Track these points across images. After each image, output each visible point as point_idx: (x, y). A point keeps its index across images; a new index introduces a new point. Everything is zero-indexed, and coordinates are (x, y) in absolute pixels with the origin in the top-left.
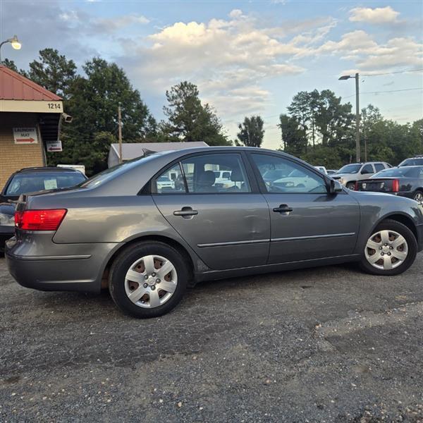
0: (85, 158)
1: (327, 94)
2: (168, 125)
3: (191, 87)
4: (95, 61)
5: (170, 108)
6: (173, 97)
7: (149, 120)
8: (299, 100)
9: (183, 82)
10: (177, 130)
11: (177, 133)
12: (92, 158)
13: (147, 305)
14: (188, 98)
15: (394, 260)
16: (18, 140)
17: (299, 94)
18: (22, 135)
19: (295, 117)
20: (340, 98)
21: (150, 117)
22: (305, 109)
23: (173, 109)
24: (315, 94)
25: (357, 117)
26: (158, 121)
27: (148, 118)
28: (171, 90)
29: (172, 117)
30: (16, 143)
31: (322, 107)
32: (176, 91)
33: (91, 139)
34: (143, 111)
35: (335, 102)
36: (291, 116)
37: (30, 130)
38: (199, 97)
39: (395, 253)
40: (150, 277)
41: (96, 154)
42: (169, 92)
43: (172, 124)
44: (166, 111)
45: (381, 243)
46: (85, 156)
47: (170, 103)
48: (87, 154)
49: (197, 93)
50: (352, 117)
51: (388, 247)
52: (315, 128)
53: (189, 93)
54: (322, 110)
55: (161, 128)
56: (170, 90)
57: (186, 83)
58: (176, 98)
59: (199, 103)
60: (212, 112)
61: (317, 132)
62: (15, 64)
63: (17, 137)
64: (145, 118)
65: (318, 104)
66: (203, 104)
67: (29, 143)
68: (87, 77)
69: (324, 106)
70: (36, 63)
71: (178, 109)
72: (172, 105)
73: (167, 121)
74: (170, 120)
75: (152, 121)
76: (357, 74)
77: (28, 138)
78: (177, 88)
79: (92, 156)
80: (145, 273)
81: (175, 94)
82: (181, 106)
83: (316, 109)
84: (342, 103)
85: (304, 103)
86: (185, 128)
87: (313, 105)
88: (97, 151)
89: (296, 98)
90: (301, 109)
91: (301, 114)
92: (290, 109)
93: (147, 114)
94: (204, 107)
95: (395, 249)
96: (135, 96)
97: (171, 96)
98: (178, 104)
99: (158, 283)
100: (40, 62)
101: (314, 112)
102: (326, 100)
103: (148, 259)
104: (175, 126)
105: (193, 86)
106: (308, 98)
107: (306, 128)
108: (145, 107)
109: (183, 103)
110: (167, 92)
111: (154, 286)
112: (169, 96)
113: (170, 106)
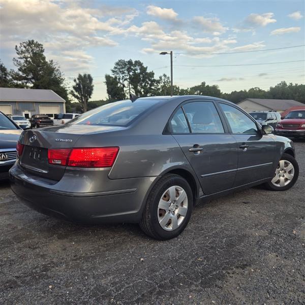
1: (138, 63)
2: (18, 74)
3: (38, 45)
5: (19, 60)
6: (22, 51)
8: (119, 65)
9: (31, 40)
10: (25, 78)
11: (26, 81)
13: (170, 228)
14: (35, 54)
15: (286, 180)
17: (119, 61)
19: (116, 77)
20: (147, 67)
22: (124, 73)
23: (22, 61)
24: (130, 62)
25: (158, 82)
26: (8, 70)
28: (20, 45)
29: (21, 68)
31: (135, 72)
32: (25, 47)
35: (143, 70)
36: (113, 76)
38: (45, 54)
39: (286, 175)
40: (172, 204)
42: (18, 47)
43: (21, 73)
44: (15, 62)
45: (279, 169)
47: (19, 56)
49: (42, 51)
50: (154, 81)
51: (283, 171)
52: (131, 87)
53: (36, 50)
54: (135, 74)
55: (12, 76)
56: (19, 45)
57: (33, 41)
58: (25, 53)
59: (44, 58)
60: (54, 66)
61: (132, 89)
65: (132, 69)
66: (47, 60)
69: (137, 72)
71: (26, 61)
72: (21, 58)
74: (20, 70)
76: (171, 52)
78: (25, 44)
80: (170, 201)
81: (24, 49)
82: (28, 59)
83: (131, 73)
84: (148, 71)
85: (122, 68)
86: (33, 78)
87: (129, 70)
89: (117, 64)
90: (121, 72)
91: (121, 76)
92: (113, 71)
94: (49, 62)
95: (287, 172)
97: (20, 50)
98: (26, 58)
99: (176, 209)
101: (130, 75)
102: (138, 68)
103: (172, 189)
104: (24, 75)
105: (40, 45)
106: (126, 65)
107: (124, 86)
109: (31, 57)
110: (16, 46)
111: (174, 212)
112: (18, 50)
113: (19, 58)
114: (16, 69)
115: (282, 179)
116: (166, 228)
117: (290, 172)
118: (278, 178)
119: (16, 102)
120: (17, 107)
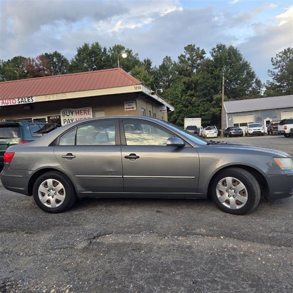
0: (206, 113)
2: (272, 84)
4: (218, 47)
6: (277, 62)
7: (256, 82)
10: (280, 86)
11: (280, 89)
12: (210, 113)
13: (50, 206)
16: (126, 109)
18: (129, 105)
21: (257, 80)
23: (277, 70)
27: (255, 80)
29: (275, 77)
30: (125, 110)
32: (280, 56)
33: (211, 100)
34: (251, 75)
37: (132, 102)
40: (51, 191)
41: (213, 109)
42: (274, 58)
43: (276, 82)
44: (270, 74)
45: (227, 187)
46: (206, 111)
48: (208, 110)
51: (233, 191)
57: (289, 49)
58: (280, 62)
62: (171, 58)
63: (126, 106)
64: (253, 80)
67: (132, 109)
68: (212, 59)
70: (182, 55)
71: (281, 70)
73: (271, 80)
74: (274, 79)
75: (258, 83)
77: (131, 107)
78: (281, 54)
79: (211, 111)
80: (48, 188)
81: (279, 59)
88: (214, 108)
93: (254, 77)
95: (238, 193)
96: (246, 66)
97: (275, 61)
100: (184, 54)
103: (50, 181)
108: (253, 72)
109: (287, 65)
110: (272, 58)
112: (273, 62)
113: (275, 68)
115: (232, 199)
119: (258, 111)
120: (259, 115)
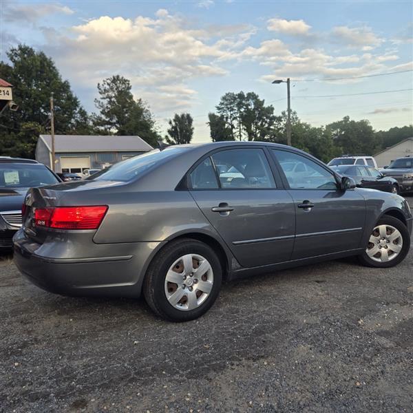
0: (10, 149)
1: (252, 96)
2: (100, 118)
3: (124, 81)
4: (20, 48)
5: (102, 101)
6: (105, 90)
7: (80, 112)
8: (227, 100)
9: (115, 75)
10: (108, 123)
11: (109, 126)
12: (17, 150)
13: (186, 308)
14: (120, 92)
15: (391, 253)
17: (227, 95)
19: (222, 116)
20: (264, 101)
21: (81, 109)
22: (232, 110)
23: (105, 102)
24: (241, 96)
25: (279, 119)
26: (89, 114)
27: (78, 109)
28: (103, 83)
29: (104, 110)
31: (247, 108)
32: (108, 84)
33: (16, 129)
34: (73, 102)
35: (259, 104)
36: (219, 115)
38: (132, 92)
39: (391, 247)
40: (188, 277)
41: (22, 145)
42: (101, 85)
43: (103, 117)
44: (97, 104)
45: (379, 237)
46: (9, 147)
47: (101, 96)
48: (12, 145)
49: (129, 88)
50: (274, 118)
51: (385, 240)
52: (242, 127)
53: (122, 87)
54: (248, 110)
55: (93, 121)
56: (101, 83)
57: (118, 76)
58: (108, 91)
59: (131, 97)
60: (145, 107)
61: (243, 131)
64: (76, 109)
65: (244, 104)
66: (135, 99)
68: (11, 64)
69: (250, 107)
71: (110, 102)
72: (104, 98)
74: (102, 113)
75: (83, 113)
76: (288, 79)
78: (109, 81)
79: (18, 148)
80: (184, 274)
81: (107, 87)
82: (113, 99)
83: (242, 110)
84: (265, 105)
85: (231, 103)
86: (118, 122)
87: (240, 105)
88: (23, 142)
89: (224, 98)
90: (228, 108)
91: (229, 114)
92: (219, 108)
93: (77, 106)
94: (137, 102)
95: (392, 242)
96: (65, 87)
97: (102, 89)
98: (110, 98)
99: (196, 283)
101: (241, 112)
102: (251, 102)
103: (187, 258)
104: (107, 120)
105: (127, 80)
106: (235, 99)
107: (233, 127)
108: (76, 99)
109: (115, 97)
110: (99, 84)
111: (191, 287)
112: (100, 89)
113: (102, 98)
114: (98, 112)
115: (384, 251)
116: (178, 307)
117: (396, 242)
118: (378, 250)
119: (95, 152)
120: (96, 158)
